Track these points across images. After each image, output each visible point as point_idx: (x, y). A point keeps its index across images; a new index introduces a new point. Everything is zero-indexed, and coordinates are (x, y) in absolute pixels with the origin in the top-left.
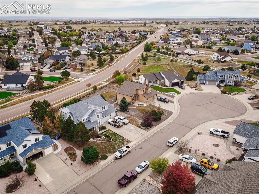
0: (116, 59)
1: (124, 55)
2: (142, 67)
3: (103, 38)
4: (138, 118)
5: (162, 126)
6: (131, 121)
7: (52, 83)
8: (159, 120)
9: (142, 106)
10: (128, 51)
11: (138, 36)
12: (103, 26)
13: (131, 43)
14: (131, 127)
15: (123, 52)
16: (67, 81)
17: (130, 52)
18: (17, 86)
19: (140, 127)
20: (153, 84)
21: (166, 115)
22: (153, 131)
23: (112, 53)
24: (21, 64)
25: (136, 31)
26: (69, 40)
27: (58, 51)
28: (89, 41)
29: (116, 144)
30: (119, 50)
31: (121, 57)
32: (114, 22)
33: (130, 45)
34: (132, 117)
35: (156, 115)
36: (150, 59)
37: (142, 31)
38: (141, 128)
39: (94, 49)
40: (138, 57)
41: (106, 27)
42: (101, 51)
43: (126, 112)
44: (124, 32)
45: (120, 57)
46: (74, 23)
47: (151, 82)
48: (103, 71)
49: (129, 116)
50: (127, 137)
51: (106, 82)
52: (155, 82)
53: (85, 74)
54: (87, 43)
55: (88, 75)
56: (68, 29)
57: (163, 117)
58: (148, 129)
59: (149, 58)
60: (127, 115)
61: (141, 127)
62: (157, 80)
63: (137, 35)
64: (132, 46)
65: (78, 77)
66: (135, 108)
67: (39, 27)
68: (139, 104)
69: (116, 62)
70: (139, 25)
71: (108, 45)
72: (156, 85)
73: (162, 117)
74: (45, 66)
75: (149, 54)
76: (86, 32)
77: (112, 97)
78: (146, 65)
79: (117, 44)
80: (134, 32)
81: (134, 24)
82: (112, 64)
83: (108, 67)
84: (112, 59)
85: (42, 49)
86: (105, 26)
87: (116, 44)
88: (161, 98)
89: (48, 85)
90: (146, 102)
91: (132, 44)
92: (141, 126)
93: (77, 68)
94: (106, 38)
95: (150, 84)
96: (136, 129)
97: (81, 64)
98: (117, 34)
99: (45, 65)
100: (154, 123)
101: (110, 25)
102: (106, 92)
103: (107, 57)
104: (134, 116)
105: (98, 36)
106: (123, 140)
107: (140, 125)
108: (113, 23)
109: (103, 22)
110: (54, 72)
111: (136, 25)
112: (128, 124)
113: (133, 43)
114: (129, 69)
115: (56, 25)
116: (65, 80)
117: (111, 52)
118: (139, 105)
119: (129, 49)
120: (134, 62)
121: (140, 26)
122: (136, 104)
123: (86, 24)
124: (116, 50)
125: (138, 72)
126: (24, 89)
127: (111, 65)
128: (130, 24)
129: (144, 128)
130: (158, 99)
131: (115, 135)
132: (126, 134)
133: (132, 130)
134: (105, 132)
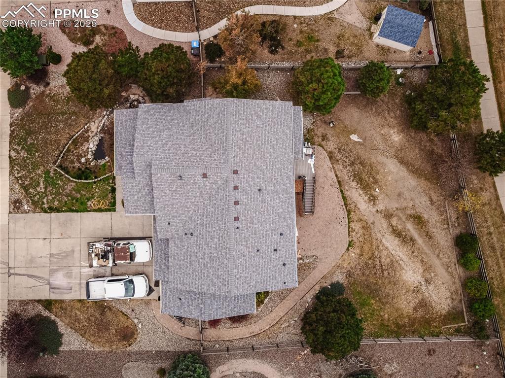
131: (77, 201)
132: (50, 234)
133: (57, 270)
134: (113, 190)
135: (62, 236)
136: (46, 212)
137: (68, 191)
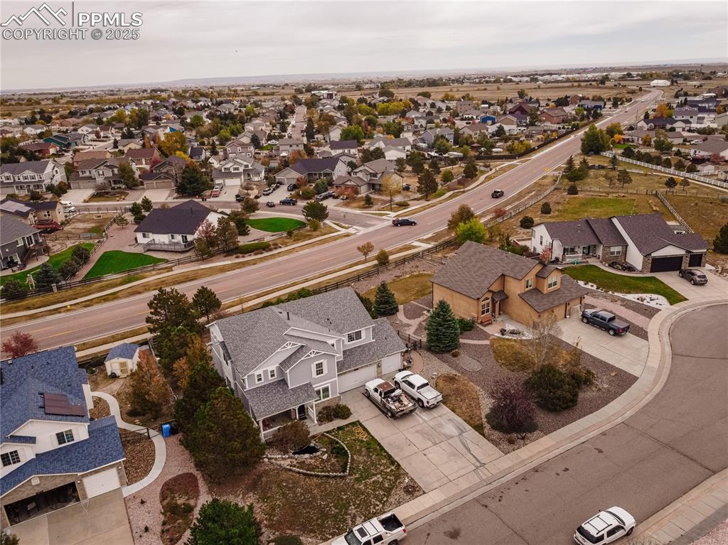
0: (483, 173)
1: (515, 162)
2: (562, 201)
3: (469, 119)
4: (483, 388)
5: (572, 439)
6: (453, 398)
7: (268, 237)
8: (568, 408)
9: (514, 337)
10: (530, 151)
11: (574, 112)
12: (478, 90)
13: (545, 131)
14: (448, 421)
15: (512, 154)
16: (314, 233)
17: (535, 157)
18: (174, 240)
19: (479, 428)
20: (580, 260)
21: (606, 386)
22: (531, 454)
23: (478, 158)
24: (217, 182)
25: (569, 99)
26: (372, 123)
27: (330, 150)
28: (424, 125)
29: (358, 493)
30: (501, 150)
31: (503, 170)
32: (514, 79)
33: (540, 136)
34: (464, 379)
35: (558, 388)
36: (596, 177)
37: (588, 99)
38: (483, 435)
39: (429, 147)
40: (556, 170)
41: (486, 92)
42: (446, 151)
43: (448, 356)
44: (534, 103)
45: (498, 168)
46: (405, 84)
47: (573, 251)
48: (431, 207)
49: (454, 372)
50: (413, 467)
51: (427, 241)
52: (589, 251)
53: (375, 214)
54: (417, 132)
55: (384, 217)
56: (382, 98)
57: (585, 395)
58: (511, 442)
59: (592, 173)
60: (445, 369)
61: (486, 431)
62: (595, 246)
63: (570, 110)
64: (546, 139)
65: (352, 221)
66: (487, 342)
67: (314, 94)
68: (503, 332)
69: (481, 184)
70: (583, 84)
71: (473, 134)
72: (592, 261)
73: (581, 395)
74: (274, 190)
75: (592, 160)
76: (425, 105)
77: (424, 295)
78: (576, 193)
79: (500, 132)
80: (562, 102)
81: (571, 82)
82: (466, 189)
83: (451, 197)
84: (471, 174)
85: (291, 146)
86: (485, 89)
87: (497, 131)
88: (595, 315)
89: (256, 242)
90: (535, 326)
91: (549, 132)
92: (486, 424)
93: (359, 196)
94: (475, 117)
95: (570, 259)
96: (462, 432)
97: (372, 186)
98: (510, 106)
99: (277, 187)
100: (541, 417)
101: (501, 87)
102: (415, 274)
103: (458, 169)
104: (472, 376)
105: (455, 115)
106: (392, 478)
107: (483, 416)
108: (511, 81)
109: (483, 80)
110: (294, 204)
111: (576, 84)
112: (435, 407)
113: (552, 131)
114: (517, 203)
115: (360, 90)
116: (310, 231)
117: (477, 154)
118: (503, 334)
119: (533, 147)
120: (540, 185)
121: (586, 87)
122: (493, 331)
123: (436, 86)
124: (493, 150)
125: (544, 215)
126: (188, 249)
127: (464, 192)
128: (557, 81)
129: (496, 435)
130: (584, 316)
131: (369, 448)
132: (416, 453)
133: (444, 435)
134: (339, 428)
135: (410, 444)
136: (399, 465)
137: (365, 458)
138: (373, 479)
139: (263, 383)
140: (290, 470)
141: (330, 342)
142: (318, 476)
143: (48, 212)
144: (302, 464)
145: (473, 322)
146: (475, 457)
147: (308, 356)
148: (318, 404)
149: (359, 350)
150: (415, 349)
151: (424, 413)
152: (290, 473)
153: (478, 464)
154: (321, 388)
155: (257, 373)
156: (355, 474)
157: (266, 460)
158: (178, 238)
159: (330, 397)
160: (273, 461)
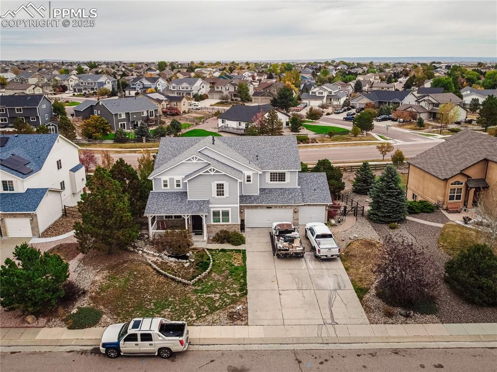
18: (240, 127)
19: (362, 292)
38: (360, 298)
61: (367, 295)
68: (466, 220)
96: (340, 288)
118: (465, 223)
122: (458, 218)
131: (233, 272)
132: (273, 290)
133: (317, 285)
134: (223, 250)
136: (246, 294)
137: (221, 278)
138: (210, 296)
139: (168, 189)
140: (150, 265)
141: (247, 173)
142: (166, 276)
143: (177, 103)
144: (164, 265)
145: (438, 207)
146: (332, 313)
147: (207, 172)
148: (217, 225)
149: (279, 191)
150: (355, 214)
151: (313, 262)
152: (148, 267)
153: (330, 321)
154: (221, 210)
155: (164, 178)
156: (199, 286)
157: (140, 252)
158: (243, 125)
159: (230, 223)
160: (145, 254)
